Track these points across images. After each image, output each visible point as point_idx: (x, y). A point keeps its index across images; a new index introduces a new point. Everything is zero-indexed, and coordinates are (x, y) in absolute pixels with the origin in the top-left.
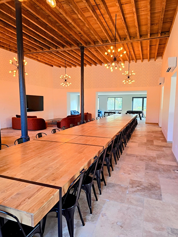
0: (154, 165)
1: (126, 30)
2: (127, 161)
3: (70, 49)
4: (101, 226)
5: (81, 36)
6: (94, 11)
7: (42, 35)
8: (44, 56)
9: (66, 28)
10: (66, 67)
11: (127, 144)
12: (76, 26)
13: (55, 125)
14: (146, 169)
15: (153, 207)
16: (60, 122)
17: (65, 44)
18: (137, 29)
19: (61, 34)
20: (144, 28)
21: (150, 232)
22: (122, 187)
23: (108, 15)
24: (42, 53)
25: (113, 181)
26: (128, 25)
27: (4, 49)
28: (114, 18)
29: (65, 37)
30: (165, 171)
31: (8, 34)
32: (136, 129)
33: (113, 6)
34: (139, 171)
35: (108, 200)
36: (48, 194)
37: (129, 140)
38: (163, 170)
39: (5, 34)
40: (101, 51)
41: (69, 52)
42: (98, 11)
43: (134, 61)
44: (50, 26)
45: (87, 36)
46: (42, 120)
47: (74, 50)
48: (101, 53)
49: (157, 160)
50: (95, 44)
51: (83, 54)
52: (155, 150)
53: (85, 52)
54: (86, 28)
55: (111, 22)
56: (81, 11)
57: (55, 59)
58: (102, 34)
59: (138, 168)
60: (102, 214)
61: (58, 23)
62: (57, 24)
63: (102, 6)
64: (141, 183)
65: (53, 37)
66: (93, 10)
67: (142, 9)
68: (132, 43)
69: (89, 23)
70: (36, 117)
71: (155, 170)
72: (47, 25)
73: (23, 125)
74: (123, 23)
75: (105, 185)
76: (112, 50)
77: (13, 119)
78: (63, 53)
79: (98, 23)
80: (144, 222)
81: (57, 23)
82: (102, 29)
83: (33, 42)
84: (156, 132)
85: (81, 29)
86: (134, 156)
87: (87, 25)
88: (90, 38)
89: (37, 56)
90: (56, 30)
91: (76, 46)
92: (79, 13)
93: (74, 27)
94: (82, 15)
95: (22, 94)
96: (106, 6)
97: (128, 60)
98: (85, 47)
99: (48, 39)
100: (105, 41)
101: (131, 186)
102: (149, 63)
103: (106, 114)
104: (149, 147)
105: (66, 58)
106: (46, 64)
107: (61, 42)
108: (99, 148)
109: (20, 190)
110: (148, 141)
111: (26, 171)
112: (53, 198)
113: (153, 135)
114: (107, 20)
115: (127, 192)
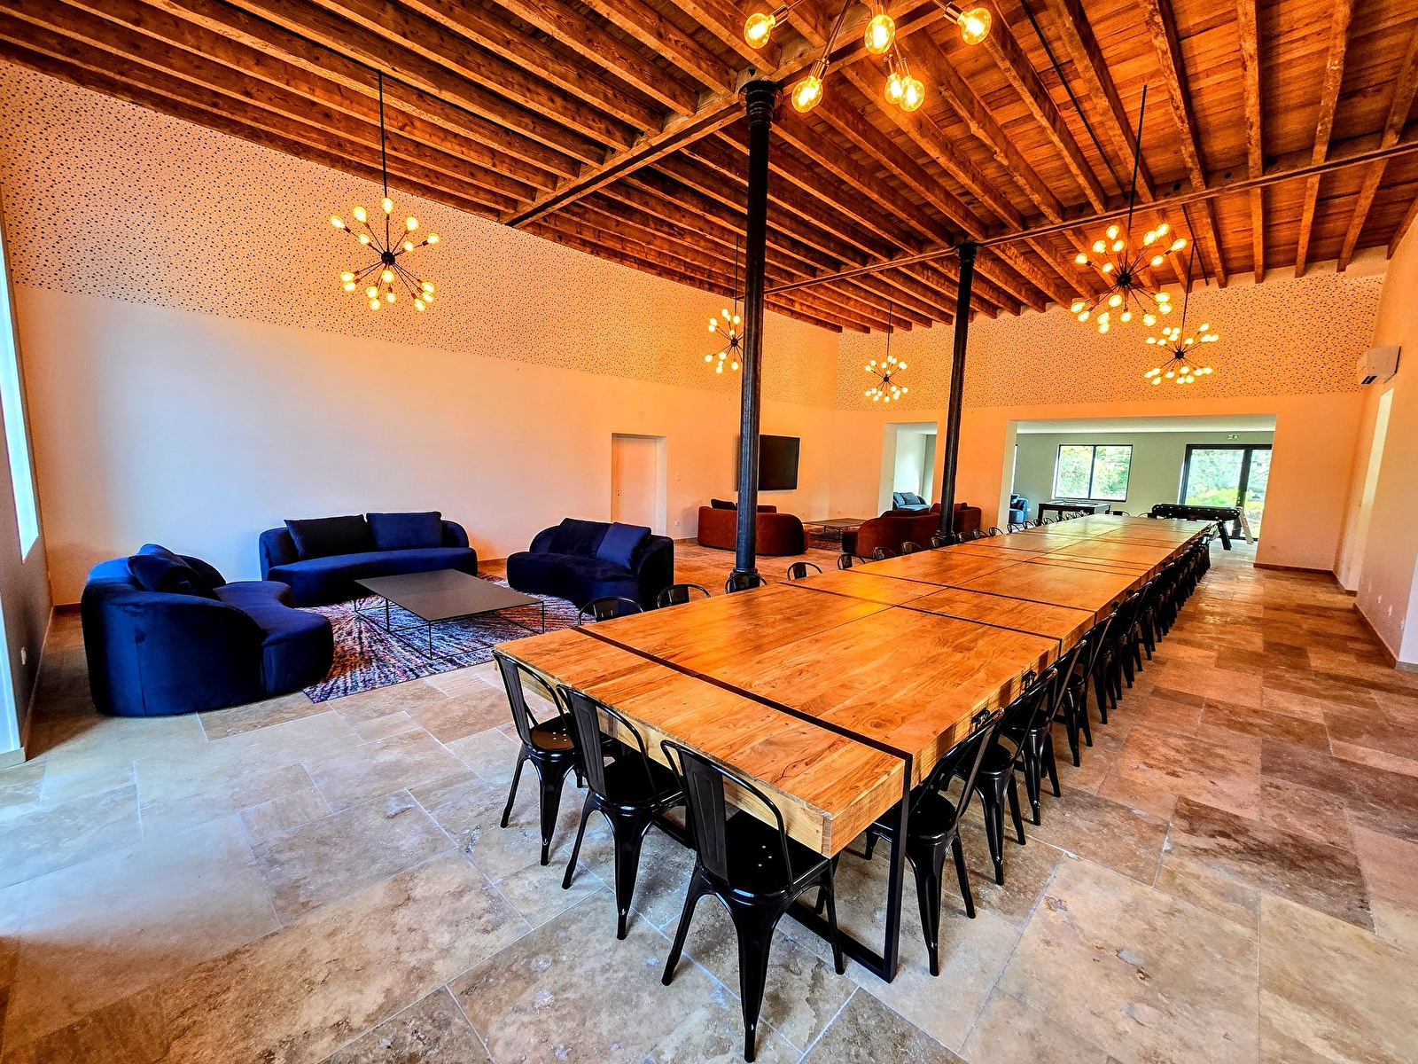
0: (1312, 762)
1: (1192, 148)
2: (1160, 718)
3: (917, 258)
4: (1048, 943)
5: (969, 204)
6: (1041, 95)
7: (821, 221)
8: (814, 297)
9: (914, 184)
10: (889, 329)
11: (1158, 646)
12: (955, 168)
13: (836, 541)
14: (1265, 770)
15: (1313, 943)
16: (854, 534)
17: (898, 243)
18: (1255, 133)
19: (889, 207)
20: (1291, 125)
21: (1299, 1046)
22: (1135, 818)
23: (1105, 99)
24: (809, 288)
25: (1095, 787)
26: (1201, 122)
27: (693, 286)
28: (1132, 107)
29: (903, 216)
30: (1390, 801)
31: (711, 234)
32: (1199, 586)
33: (1137, 56)
34: (1224, 772)
35: (1071, 855)
36: (867, 767)
37: (1166, 632)
38: (1375, 796)
39: (703, 237)
40: (1049, 253)
41: (909, 273)
42: (1059, 94)
43: (1213, 280)
44: (854, 184)
45: (995, 200)
46: (792, 522)
47: (932, 260)
48: (1049, 260)
49: (1332, 742)
50: (1025, 230)
51: (967, 274)
52: (1319, 696)
53: (976, 267)
54: (993, 170)
55: (1117, 125)
56: (983, 104)
57: (852, 303)
58: (1066, 182)
59: (1222, 757)
60: (1047, 899)
61: (884, 168)
62: (880, 175)
63: (1083, 64)
64: (1236, 822)
65: (858, 224)
66: (1036, 89)
67: (1296, 35)
68: (1211, 203)
69: (1010, 148)
70: (773, 509)
71: (1323, 786)
72: (845, 182)
73: (742, 533)
74: (1180, 117)
75: (1057, 794)
76: (1115, 241)
77: (703, 510)
78: (885, 279)
79: (1055, 139)
80: (1264, 992)
81: (882, 167)
82: (1069, 160)
83: (787, 252)
84: (1322, 612)
85: (974, 176)
86: (1199, 706)
87: (1001, 158)
88: (1007, 206)
89: (791, 300)
90: (875, 196)
91: (943, 244)
92: (976, 114)
93: (945, 173)
94: (986, 122)
95: (747, 428)
96: (1102, 60)
97: (1182, 277)
98: (982, 245)
99: (839, 235)
100: (1074, 209)
101: (1185, 824)
102: (1302, 285)
103: (1045, 512)
104: (1277, 677)
105: (896, 294)
106: (818, 322)
107: (885, 236)
108: (1044, 644)
109: (774, 734)
110: (1270, 646)
111: (779, 678)
112: (887, 784)
113: (1305, 626)
114: (1094, 120)
115: (1166, 846)
